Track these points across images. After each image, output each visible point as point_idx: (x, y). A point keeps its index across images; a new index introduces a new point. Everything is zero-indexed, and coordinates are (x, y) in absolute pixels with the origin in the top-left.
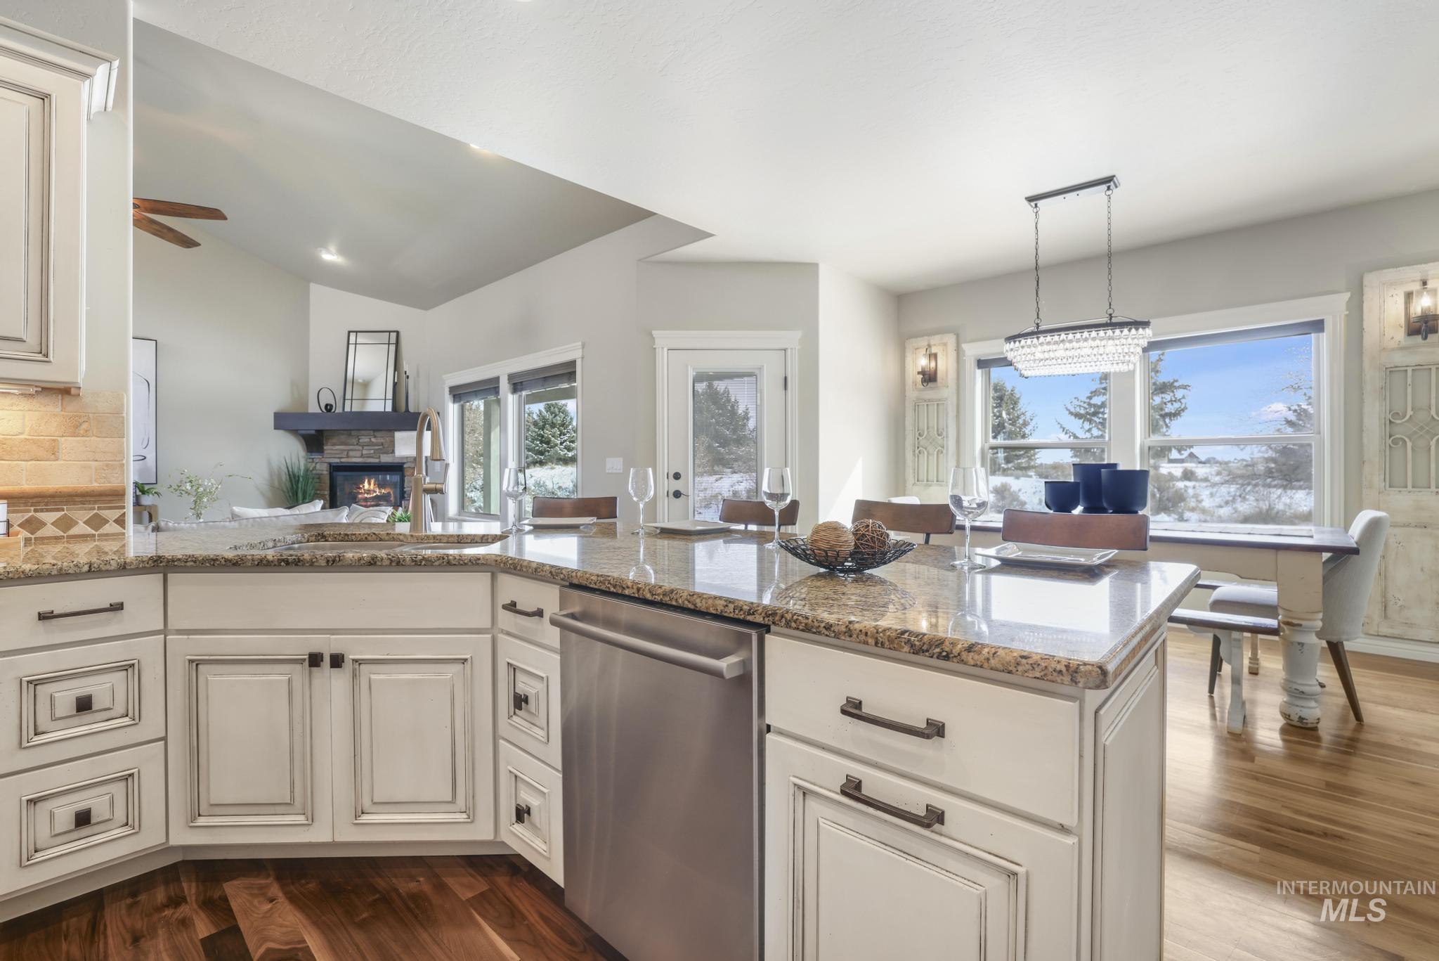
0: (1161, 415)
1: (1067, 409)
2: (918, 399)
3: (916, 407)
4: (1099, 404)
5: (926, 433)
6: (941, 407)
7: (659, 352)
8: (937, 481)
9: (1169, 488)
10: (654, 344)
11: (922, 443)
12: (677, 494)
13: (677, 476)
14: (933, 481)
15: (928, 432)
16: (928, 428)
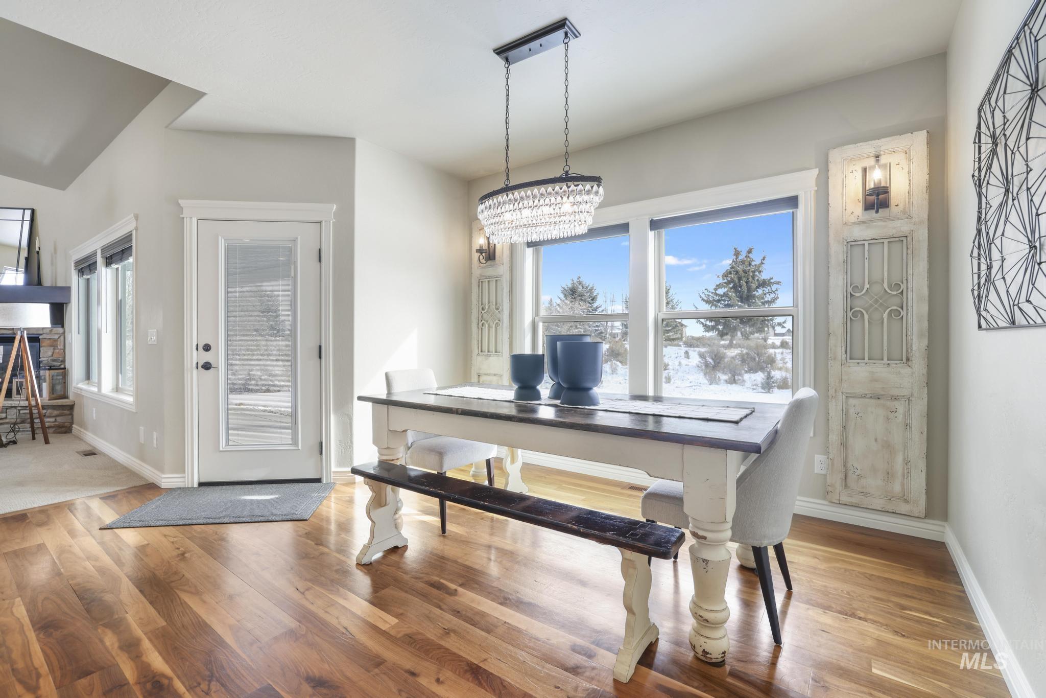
0: (762, 303)
1: (700, 297)
2: (481, 276)
3: (480, 283)
4: (722, 293)
5: (487, 307)
6: (498, 283)
7: (187, 222)
8: (496, 352)
9: (765, 354)
10: (182, 214)
11: (485, 316)
12: (207, 366)
13: (207, 348)
14: (492, 352)
15: (489, 307)
16: (489, 303)
